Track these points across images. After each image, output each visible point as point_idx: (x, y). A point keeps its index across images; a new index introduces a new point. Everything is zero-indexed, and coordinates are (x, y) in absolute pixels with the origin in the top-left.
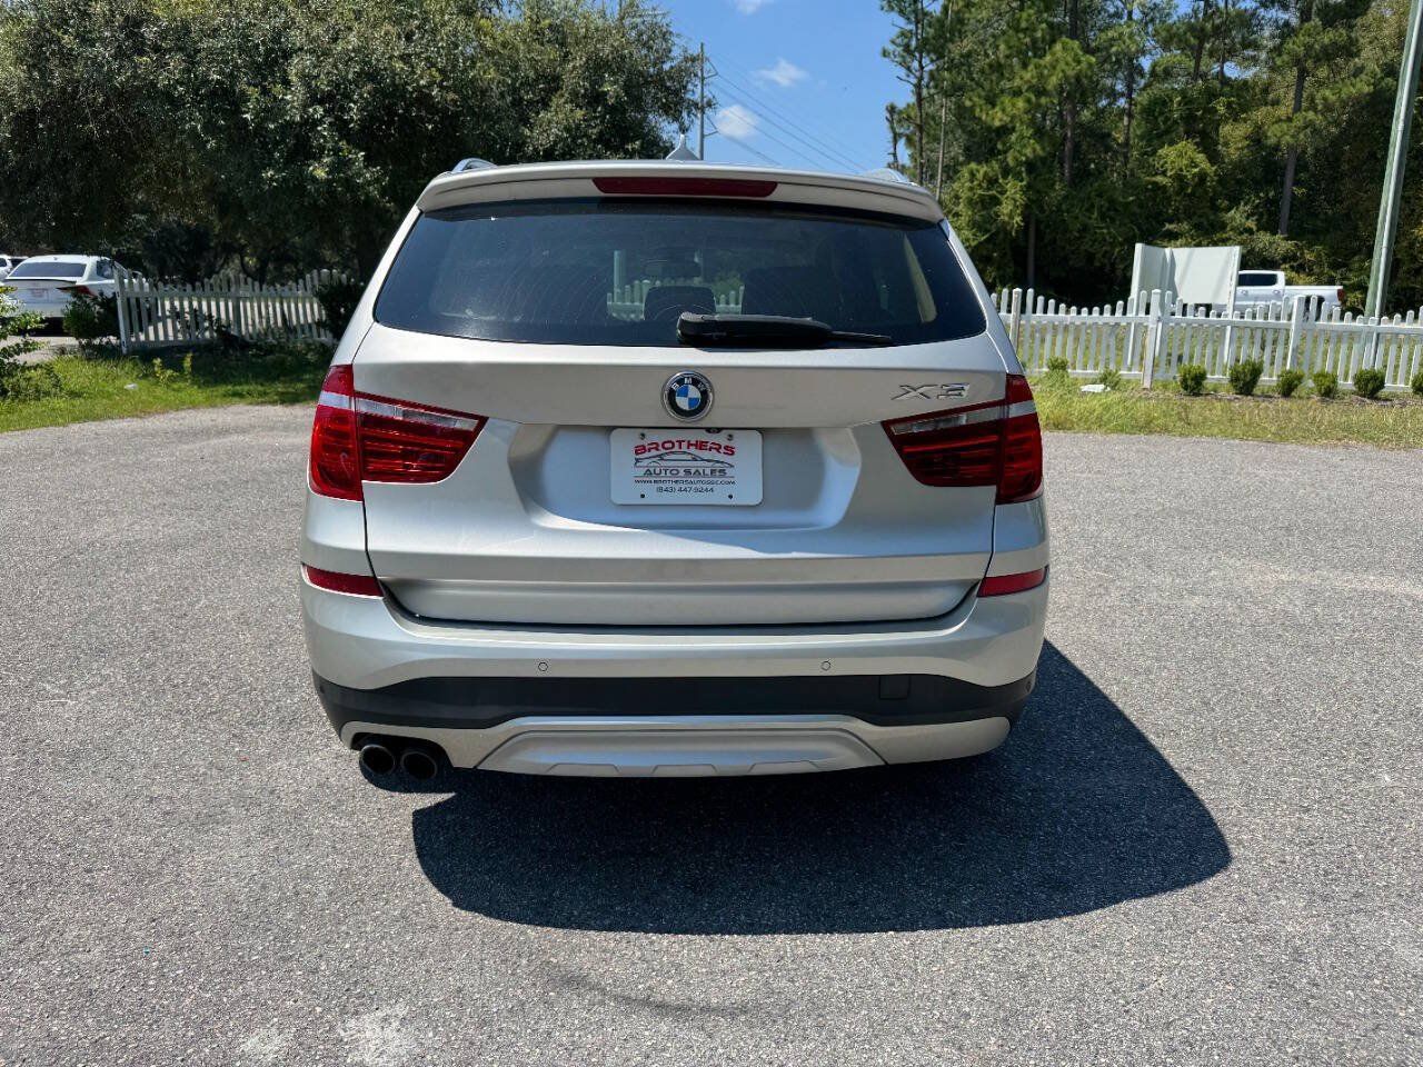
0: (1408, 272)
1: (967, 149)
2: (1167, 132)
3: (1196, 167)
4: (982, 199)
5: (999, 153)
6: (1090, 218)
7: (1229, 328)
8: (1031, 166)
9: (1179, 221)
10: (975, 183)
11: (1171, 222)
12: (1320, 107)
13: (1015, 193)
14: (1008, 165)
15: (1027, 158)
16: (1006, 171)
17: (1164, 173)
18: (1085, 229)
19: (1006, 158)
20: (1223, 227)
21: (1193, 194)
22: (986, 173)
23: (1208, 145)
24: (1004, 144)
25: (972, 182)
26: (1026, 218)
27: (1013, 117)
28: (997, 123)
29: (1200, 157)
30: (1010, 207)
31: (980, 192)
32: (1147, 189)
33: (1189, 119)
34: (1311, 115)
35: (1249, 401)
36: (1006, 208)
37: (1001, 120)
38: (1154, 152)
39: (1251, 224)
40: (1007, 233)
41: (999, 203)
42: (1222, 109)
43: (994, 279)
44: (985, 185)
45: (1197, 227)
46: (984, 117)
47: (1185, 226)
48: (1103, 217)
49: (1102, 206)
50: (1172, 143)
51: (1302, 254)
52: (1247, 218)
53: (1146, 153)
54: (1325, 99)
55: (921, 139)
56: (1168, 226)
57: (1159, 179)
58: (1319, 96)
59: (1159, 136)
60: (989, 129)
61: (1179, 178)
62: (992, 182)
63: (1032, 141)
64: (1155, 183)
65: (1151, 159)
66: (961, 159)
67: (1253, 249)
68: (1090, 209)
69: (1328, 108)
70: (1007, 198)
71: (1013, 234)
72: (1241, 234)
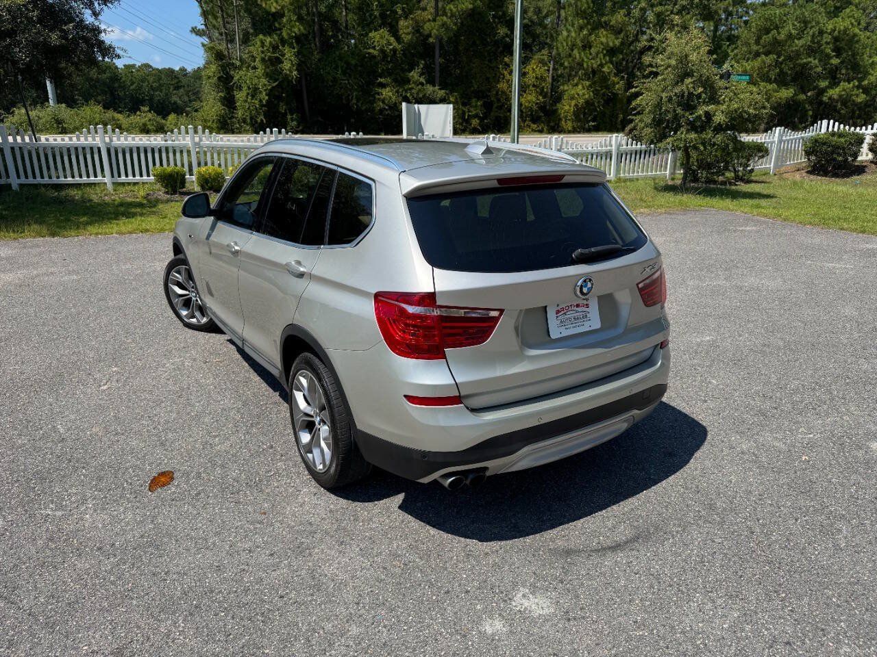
0: (496, 108)
1: (254, 25)
2: (372, 22)
3: (391, 45)
4: (270, 59)
5: (277, 29)
6: (337, 74)
8: (298, 39)
9: (385, 77)
10: (265, 48)
11: (381, 78)
12: (449, 15)
13: (291, 56)
14: (283, 38)
15: (296, 34)
16: (283, 42)
17: (374, 48)
18: (335, 80)
19: (282, 33)
20: (408, 81)
21: (391, 60)
22: (270, 42)
23: (394, 32)
24: (280, 24)
25: (263, 48)
26: (300, 72)
27: (283, 7)
28: (273, 10)
29: (392, 39)
30: (289, 65)
31: (268, 54)
32: (366, 57)
33: (383, 16)
34: (445, 18)
36: (286, 66)
37: (275, 8)
38: (367, 35)
39: (422, 80)
40: (290, 82)
41: (280, 62)
42: (400, 12)
43: (285, 110)
44: (271, 50)
45: (395, 80)
46: (264, 5)
47: (389, 80)
48: (344, 73)
49: (342, 67)
50: (376, 30)
51: (448, 98)
52: (420, 77)
53: (362, 35)
54: (451, 10)
55: (222, 15)
56: (380, 80)
57: (371, 51)
58: (448, 8)
59: (368, 25)
60: (268, 13)
61: (382, 51)
62: (275, 48)
63: (297, 24)
64: (369, 53)
65: (366, 39)
66: (251, 31)
67: (425, 95)
68: (337, 68)
69: (453, 15)
70: (286, 59)
71: (294, 83)
72: (418, 85)
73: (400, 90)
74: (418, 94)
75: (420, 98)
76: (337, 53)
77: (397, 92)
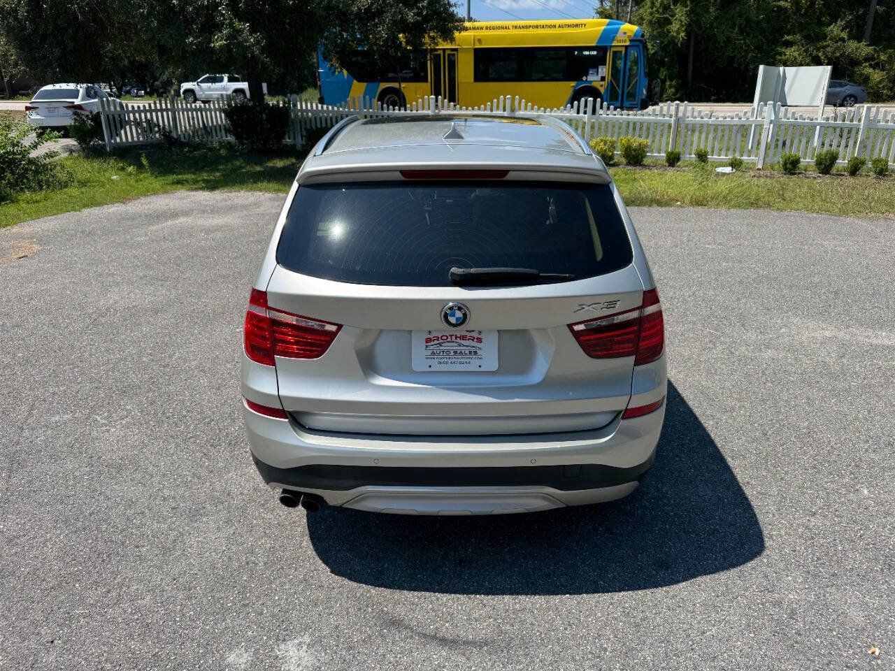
4: (659, 20)
6: (733, 32)
7: (818, 127)
9: (795, 33)
10: (655, 9)
11: (788, 36)
13: (682, 15)
18: (729, 40)
20: (825, 37)
21: (805, 14)
22: (662, 2)
25: (652, 8)
26: (688, 33)
30: (678, 26)
31: (657, 15)
32: (773, 11)
35: (827, 179)
36: (675, 27)
39: (844, 35)
40: (675, 45)
41: (670, 23)
43: (666, 75)
44: (661, 10)
45: (807, 37)
47: (798, 37)
48: (741, 31)
49: (741, 24)
51: (878, 56)
52: (842, 31)
56: (786, 37)
57: (782, 3)
61: (796, 2)
62: (666, 8)
64: (779, 7)
68: (733, 27)
70: (676, 20)
71: (679, 45)
72: (837, 42)
73: (811, 49)
74: (834, 52)
75: (837, 58)
76: (738, 9)
77: (806, 51)
